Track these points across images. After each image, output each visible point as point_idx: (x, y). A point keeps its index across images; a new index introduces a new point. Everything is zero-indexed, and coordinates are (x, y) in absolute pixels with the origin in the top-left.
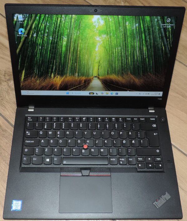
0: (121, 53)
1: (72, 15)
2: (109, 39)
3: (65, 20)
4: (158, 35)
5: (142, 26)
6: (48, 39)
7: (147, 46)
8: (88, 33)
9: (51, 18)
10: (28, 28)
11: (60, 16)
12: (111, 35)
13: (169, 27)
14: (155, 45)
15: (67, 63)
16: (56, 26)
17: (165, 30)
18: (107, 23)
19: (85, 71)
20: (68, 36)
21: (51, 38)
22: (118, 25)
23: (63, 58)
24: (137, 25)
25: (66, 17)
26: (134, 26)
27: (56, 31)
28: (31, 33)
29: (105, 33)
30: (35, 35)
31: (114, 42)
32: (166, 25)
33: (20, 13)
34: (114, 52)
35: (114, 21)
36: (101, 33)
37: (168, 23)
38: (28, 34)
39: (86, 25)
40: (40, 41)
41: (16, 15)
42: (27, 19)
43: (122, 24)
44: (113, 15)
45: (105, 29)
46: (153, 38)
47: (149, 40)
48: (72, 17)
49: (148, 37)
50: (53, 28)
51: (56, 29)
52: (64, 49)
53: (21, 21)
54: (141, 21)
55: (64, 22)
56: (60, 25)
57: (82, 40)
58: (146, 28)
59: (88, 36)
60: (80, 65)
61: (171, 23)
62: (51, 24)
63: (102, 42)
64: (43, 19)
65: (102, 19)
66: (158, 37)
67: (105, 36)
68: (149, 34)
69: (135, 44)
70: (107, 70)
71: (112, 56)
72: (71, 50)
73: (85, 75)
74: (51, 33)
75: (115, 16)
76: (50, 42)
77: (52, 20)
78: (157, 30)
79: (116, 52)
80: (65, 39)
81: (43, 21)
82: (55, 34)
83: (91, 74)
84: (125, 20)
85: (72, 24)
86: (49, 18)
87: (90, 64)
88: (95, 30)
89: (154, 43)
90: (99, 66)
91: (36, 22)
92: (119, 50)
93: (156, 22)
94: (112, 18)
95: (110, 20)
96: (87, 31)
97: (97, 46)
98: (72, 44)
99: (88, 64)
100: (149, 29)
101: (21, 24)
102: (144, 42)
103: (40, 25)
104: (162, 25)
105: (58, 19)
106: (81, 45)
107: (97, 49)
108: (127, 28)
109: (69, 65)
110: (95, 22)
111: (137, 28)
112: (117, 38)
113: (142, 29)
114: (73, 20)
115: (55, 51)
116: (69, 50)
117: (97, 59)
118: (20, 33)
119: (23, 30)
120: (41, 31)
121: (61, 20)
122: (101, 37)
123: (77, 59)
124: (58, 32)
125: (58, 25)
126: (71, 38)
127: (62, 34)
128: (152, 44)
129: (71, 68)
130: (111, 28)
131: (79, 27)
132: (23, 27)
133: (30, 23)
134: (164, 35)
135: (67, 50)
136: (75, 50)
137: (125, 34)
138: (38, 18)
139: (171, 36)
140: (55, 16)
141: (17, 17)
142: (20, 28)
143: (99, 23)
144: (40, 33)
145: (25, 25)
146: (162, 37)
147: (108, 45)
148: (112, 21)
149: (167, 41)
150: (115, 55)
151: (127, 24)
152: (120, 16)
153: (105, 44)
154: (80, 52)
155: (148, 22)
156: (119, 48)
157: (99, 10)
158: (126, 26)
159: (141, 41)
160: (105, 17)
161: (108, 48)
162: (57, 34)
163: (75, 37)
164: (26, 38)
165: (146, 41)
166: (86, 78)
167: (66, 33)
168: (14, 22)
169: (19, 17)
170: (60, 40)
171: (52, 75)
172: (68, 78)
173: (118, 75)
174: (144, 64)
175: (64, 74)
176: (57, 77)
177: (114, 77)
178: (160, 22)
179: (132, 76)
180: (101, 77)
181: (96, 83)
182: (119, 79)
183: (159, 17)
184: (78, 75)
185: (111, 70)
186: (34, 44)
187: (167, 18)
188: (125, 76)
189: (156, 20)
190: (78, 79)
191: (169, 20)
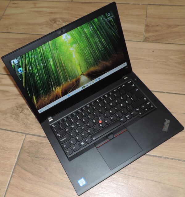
0: (90, 51)
1: (48, 42)
2: (79, 46)
3: (45, 48)
4: (107, 27)
5: (95, 27)
6: (40, 66)
7: (104, 38)
8: (64, 48)
9: (36, 51)
10: (24, 66)
11: (41, 47)
12: (78, 42)
13: (111, 19)
15: (59, 76)
16: (42, 55)
17: (110, 21)
18: (72, 35)
19: (73, 75)
20: (52, 57)
21: (42, 65)
22: (80, 34)
23: (55, 74)
24: (91, 27)
25: (45, 46)
26: (90, 29)
27: (43, 58)
28: (27, 68)
29: (74, 43)
30: (30, 68)
31: (82, 46)
32: (108, 18)
33: (14, 59)
34: (86, 53)
35: (76, 32)
36: (72, 44)
37: (109, 16)
38: (26, 70)
39: (60, 44)
40: (35, 70)
41: (12, 61)
42: (20, 60)
43: (82, 32)
45: (73, 40)
46: (105, 31)
47: (103, 33)
48: (49, 44)
49: (101, 32)
50: (40, 57)
51: (42, 56)
52: (53, 67)
53: (17, 63)
54: (93, 24)
55: (45, 49)
56: (43, 52)
57: (62, 55)
58: (98, 27)
59: (64, 50)
60: (68, 73)
61: (111, 15)
62: (37, 55)
63: (75, 50)
64: (31, 55)
65: (68, 35)
66: (107, 28)
67: (75, 45)
68: (101, 30)
69: (96, 40)
70: (86, 67)
71: (85, 56)
72: (58, 65)
73: (74, 77)
74: (40, 61)
75: (75, 29)
76: (42, 67)
77: (37, 52)
78: (105, 25)
79: (86, 52)
80: (51, 60)
81: (31, 56)
82: (43, 60)
83: (77, 74)
84: (83, 28)
85: (51, 48)
86: (34, 52)
87: (74, 68)
88: (67, 44)
90: (80, 67)
91: (27, 59)
92: (88, 50)
93: (102, 20)
94: (74, 31)
95: (74, 33)
96: (63, 47)
97: (73, 54)
98: (57, 61)
99: (73, 69)
100: (100, 27)
101: (18, 65)
102: (100, 36)
103: (31, 60)
104: (106, 20)
105: (40, 50)
106: (63, 59)
107: (74, 56)
108: (86, 32)
109: (61, 76)
110: (65, 39)
111: (93, 30)
112: (83, 42)
113: (96, 29)
114: (50, 45)
115: (48, 72)
116: (56, 66)
117: (77, 63)
118: (20, 72)
119: (21, 69)
120: (33, 64)
121: (42, 49)
122: (73, 47)
123: (64, 70)
124: (45, 58)
125: (42, 54)
126: (54, 58)
127: (48, 58)
128: (106, 35)
129: (64, 78)
130: (77, 38)
131: (56, 47)
132: (20, 67)
133: (24, 62)
134: (110, 25)
135: (55, 67)
136: (61, 64)
137: (87, 37)
138: (27, 56)
139: (115, 24)
140: (38, 48)
141: (14, 62)
142: (18, 68)
143: (67, 38)
144: (33, 65)
145: (21, 65)
146: (110, 28)
147: (80, 50)
148: (75, 33)
149: (114, 28)
150: (87, 54)
151: (85, 30)
152: (78, 28)
153: (78, 50)
154: (64, 64)
155: (97, 22)
156: (88, 48)
157: (64, 30)
158: (85, 32)
159: (98, 37)
160: (69, 32)
161: (80, 52)
162: (44, 59)
163: (56, 56)
164: (25, 73)
165: (102, 35)
166: (76, 79)
167: (50, 56)
168: (13, 67)
169: (15, 62)
170: (48, 63)
171: (54, 89)
172: (65, 85)
173: (95, 66)
174: (107, 50)
175: (61, 84)
176: (57, 89)
177: (92, 69)
178: (104, 18)
179: (104, 62)
180: (84, 74)
181: (83, 78)
182: (97, 68)
183: (102, 16)
184: (70, 80)
185: (89, 65)
186: (32, 75)
187: (107, 14)
188: (99, 64)
189: (101, 18)
190: (71, 82)
191: (109, 14)
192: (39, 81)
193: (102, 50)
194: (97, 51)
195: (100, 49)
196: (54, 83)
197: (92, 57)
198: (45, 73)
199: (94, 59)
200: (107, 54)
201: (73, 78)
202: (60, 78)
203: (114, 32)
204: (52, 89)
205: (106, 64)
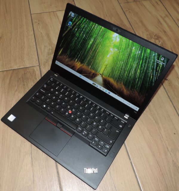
0: (122, 67)
1: (102, 26)
2: (118, 54)
3: (97, 28)
4: (151, 66)
5: (143, 55)
6: (83, 36)
7: (141, 70)
8: (107, 42)
10: (74, 24)
11: (95, 24)
12: (121, 51)
13: (161, 64)
14: (147, 72)
15: (87, 56)
16: (90, 30)
17: (157, 64)
18: (121, 41)
19: (96, 67)
20: (95, 39)
21: (84, 36)
22: (127, 46)
23: (86, 52)
24: (140, 52)
25: (98, 26)
26: (137, 52)
27: (89, 33)
28: (75, 27)
29: (117, 48)
30: (76, 30)
31: (121, 57)
32: (159, 61)
33: (73, 12)
34: (118, 64)
35: (126, 42)
36: (115, 46)
37: (161, 61)
38: (73, 27)
39: (108, 37)
40: (77, 34)
41: (71, 12)
42: (75, 17)
43: (130, 47)
44: (127, 38)
45: (118, 45)
46: (147, 67)
47: (143, 66)
48: (101, 28)
50: (88, 30)
51: (89, 31)
52: (89, 46)
53: (72, 17)
54: (143, 51)
55: (96, 28)
56: (92, 29)
57: (102, 46)
59: (106, 44)
60: (94, 62)
61: (163, 62)
62: (88, 26)
63: (113, 53)
64: (85, 22)
65: (119, 38)
66: (151, 67)
67: (116, 50)
68: (145, 63)
69: (134, 64)
70: (109, 73)
71: (116, 65)
72: (93, 49)
73: (95, 70)
74: (86, 33)
75: (127, 39)
76: (83, 38)
77: (89, 24)
78: (152, 62)
79: (119, 64)
80: (92, 40)
81: (84, 22)
82: (88, 34)
83: (99, 71)
84: (133, 45)
85: (100, 32)
86: (88, 22)
87: (100, 64)
88: (112, 43)
89: (146, 71)
90: (105, 68)
91: (80, 21)
92: (122, 64)
93: (153, 56)
94: (126, 40)
95: (124, 41)
96: (107, 41)
97: (109, 54)
98: (95, 46)
99: (99, 63)
100: (146, 59)
101: (71, 19)
102: (140, 66)
103: (81, 24)
104: (156, 60)
105: (93, 25)
106: (100, 49)
107: (108, 56)
108: (133, 51)
109: (88, 58)
110: (114, 37)
111: (139, 55)
112: (124, 55)
113: (142, 57)
114: (101, 30)
115: (84, 45)
116: (91, 48)
117: (106, 63)
118: (69, 24)
119: (71, 23)
120: (80, 29)
121: (94, 26)
122: (113, 49)
123: (94, 57)
124: (90, 34)
125: (91, 29)
126: (96, 41)
127: (91, 36)
128: (145, 71)
129: (89, 61)
130: (122, 47)
131: (103, 36)
132: (71, 21)
133: (77, 20)
134: (155, 68)
136: (95, 50)
137: (129, 55)
138: (82, 19)
139: (159, 71)
140: (92, 22)
141: (71, 14)
142: (70, 21)
143: (116, 39)
144: (79, 29)
145: (73, 20)
146: (153, 69)
147: (116, 57)
148: (124, 42)
149: (156, 74)
150: (118, 66)
151: (133, 48)
152: (131, 41)
153: (115, 55)
154: (98, 53)
155: (148, 54)
156: (122, 63)
157: (119, 31)
158: (132, 49)
159: (138, 64)
160: (121, 37)
161: (115, 59)
162: (89, 34)
163: (98, 42)
164: (71, 29)
165: (141, 67)
166: (95, 72)
167: (94, 37)
168: (68, 16)
169: (72, 14)
170: (89, 40)
171: (76, 60)
172: (85, 66)
173: (115, 80)
174: (134, 82)
175: (83, 63)
176: (78, 63)
177: (111, 80)
178: (156, 57)
179: (123, 86)
180: (103, 76)
181: (99, 78)
182: (115, 84)
183: (156, 54)
184: (91, 68)
185: (112, 75)
186: (74, 35)
187: (162, 57)
188: (119, 84)
189: (154, 54)
190: (90, 71)
191: (163, 59)
192: (73, 43)
193: (131, 77)
194: (126, 73)
195: (130, 75)
196: (80, 57)
197: (119, 72)
198: (81, 44)
199: (119, 76)
200: (131, 84)
201: (93, 69)
202: (86, 58)
203: (153, 76)
204: (75, 59)
205: (123, 90)
